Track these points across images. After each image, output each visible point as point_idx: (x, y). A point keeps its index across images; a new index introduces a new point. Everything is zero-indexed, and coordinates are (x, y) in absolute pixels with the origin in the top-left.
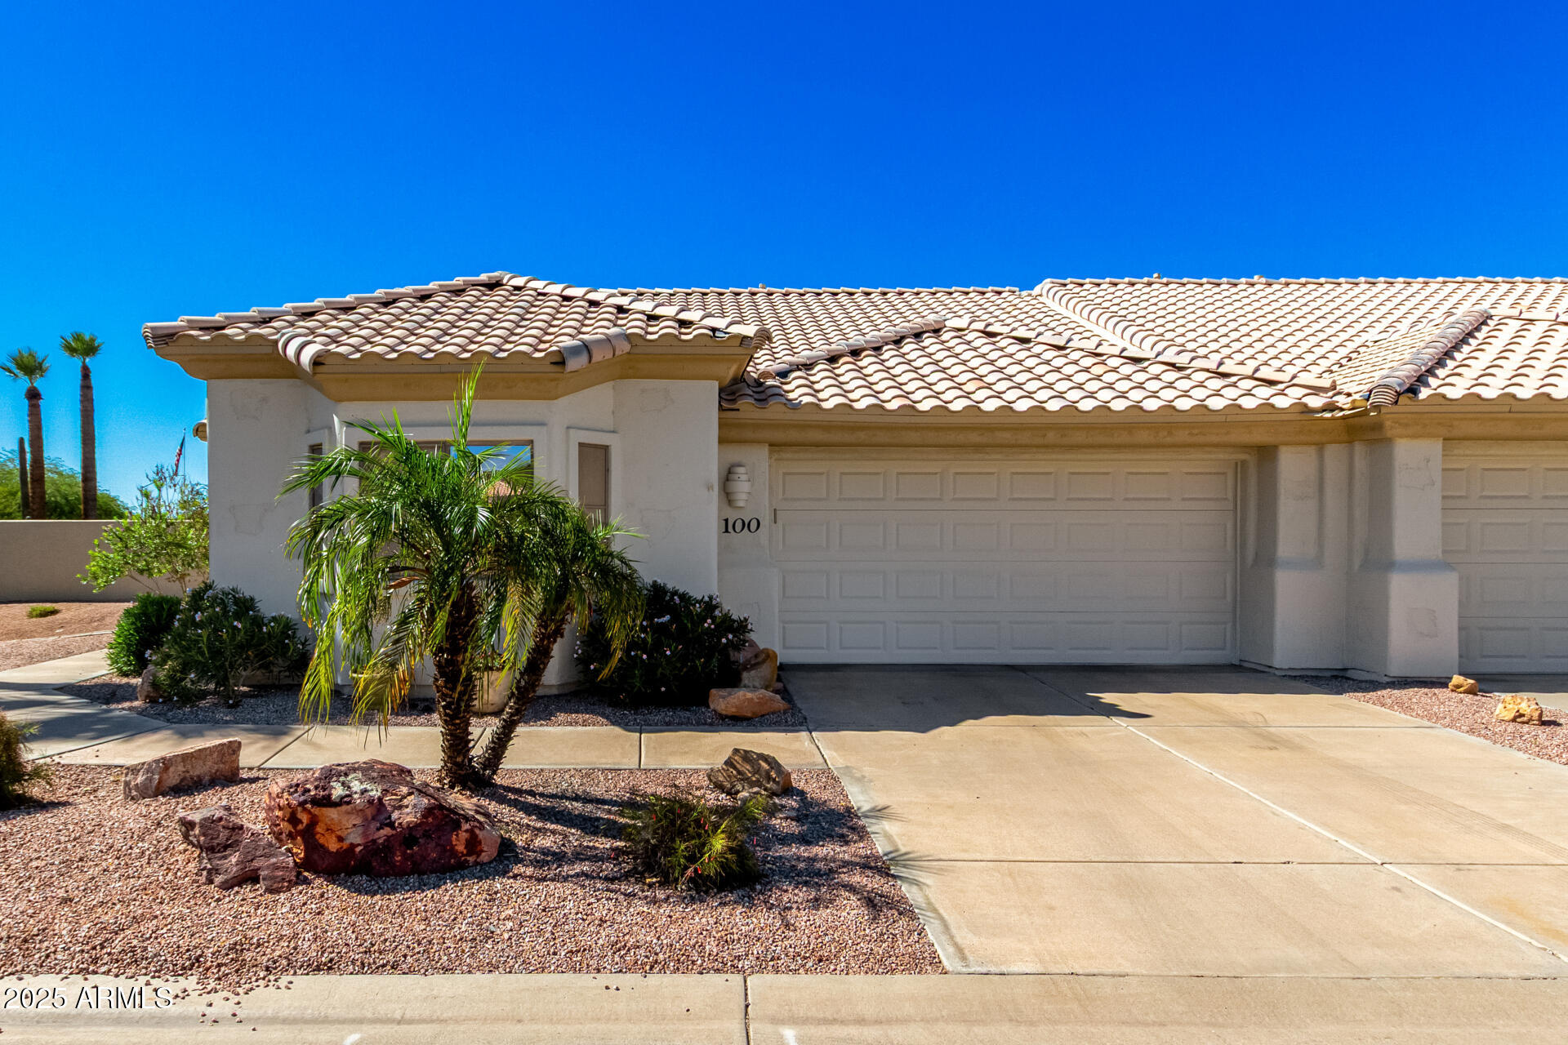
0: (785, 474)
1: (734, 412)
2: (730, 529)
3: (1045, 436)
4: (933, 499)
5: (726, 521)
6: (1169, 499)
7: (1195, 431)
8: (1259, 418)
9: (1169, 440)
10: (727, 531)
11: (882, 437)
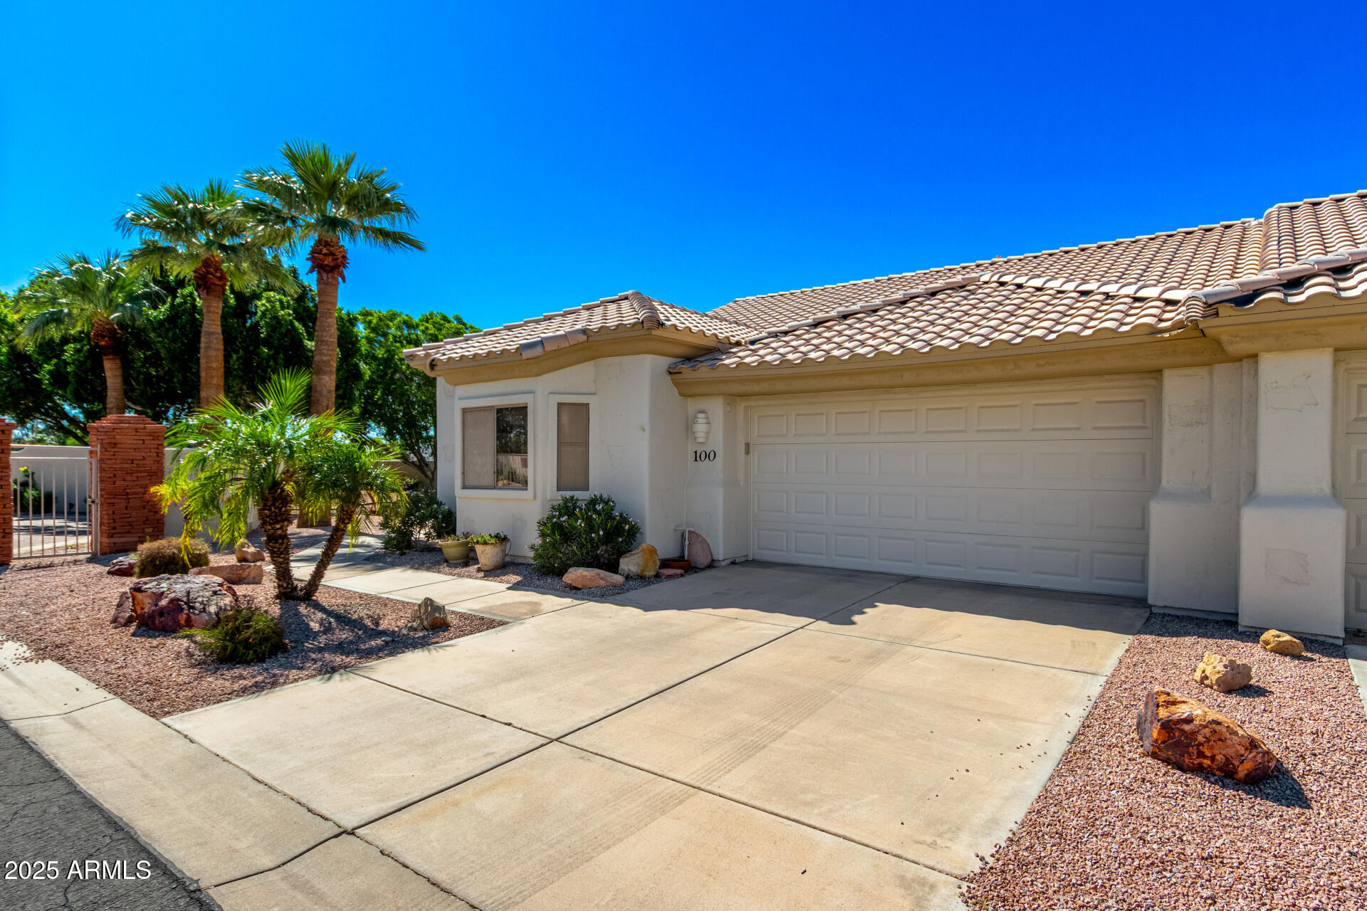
0: (759, 417)
1: (677, 375)
2: (698, 459)
3: (902, 376)
4: (862, 434)
5: (696, 452)
6: (1078, 429)
7: (1042, 362)
8: (1097, 344)
9: (1017, 372)
10: (696, 460)
11: (780, 386)
